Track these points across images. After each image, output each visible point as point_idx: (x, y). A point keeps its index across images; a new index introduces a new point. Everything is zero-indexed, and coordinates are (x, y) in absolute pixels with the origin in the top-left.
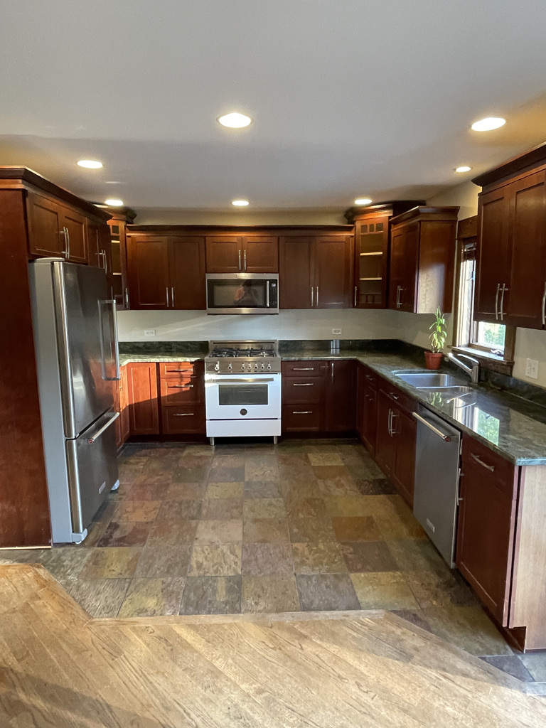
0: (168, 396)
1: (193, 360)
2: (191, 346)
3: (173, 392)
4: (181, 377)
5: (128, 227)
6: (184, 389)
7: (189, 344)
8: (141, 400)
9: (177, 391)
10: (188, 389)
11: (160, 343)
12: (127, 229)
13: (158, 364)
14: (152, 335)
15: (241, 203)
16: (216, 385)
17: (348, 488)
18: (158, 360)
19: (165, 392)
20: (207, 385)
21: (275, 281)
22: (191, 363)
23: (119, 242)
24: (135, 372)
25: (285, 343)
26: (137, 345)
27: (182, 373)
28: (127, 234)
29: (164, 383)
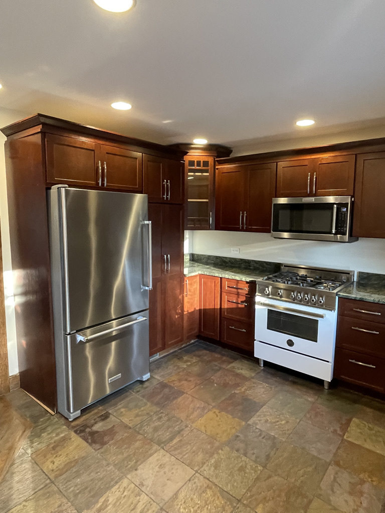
0: (227, 309)
1: (249, 279)
2: (266, 266)
3: (231, 307)
4: (238, 294)
5: (217, 161)
6: (240, 306)
7: (265, 264)
8: (207, 307)
9: (234, 306)
10: (243, 306)
11: (242, 260)
12: (216, 163)
13: (221, 278)
14: (236, 252)
15: (305, 123)
16: (266, 308)
17: (364, 505)
18: (223, 276)
19: (226, 306)
20: (257, 307)
21: (346, 205)
22: (247, 282)
23: (208, 174)
24: (205, 283)
25: (366, 276)
26: (225, 259)
27: (240, 291)
28: (217, 167)
29: (225, 297)
